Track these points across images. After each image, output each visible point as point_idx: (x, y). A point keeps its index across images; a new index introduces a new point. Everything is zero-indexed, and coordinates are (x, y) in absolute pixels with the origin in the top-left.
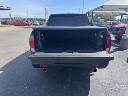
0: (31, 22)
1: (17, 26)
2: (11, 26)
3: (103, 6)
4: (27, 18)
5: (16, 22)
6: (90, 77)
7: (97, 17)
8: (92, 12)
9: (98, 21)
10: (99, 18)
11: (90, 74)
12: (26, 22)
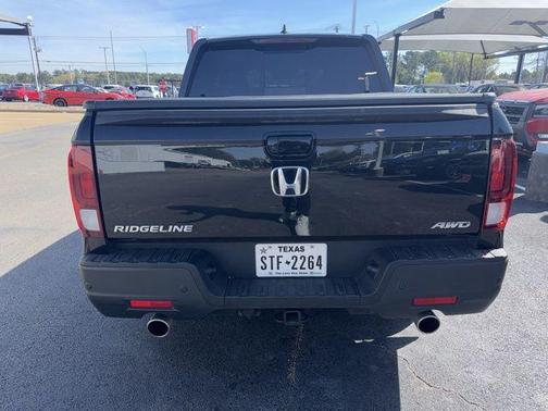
0: (127, 91)
1: (64, 108)
2: (37, 108)
3: (442, 10)
4: (112, 73)
5: (60, 89)
6: (398, 351)
7: (412, 66)
8: (393, 39)
9: (419, 82)
10: (421, 69)
11: (397, 335)
12: (106, 91)
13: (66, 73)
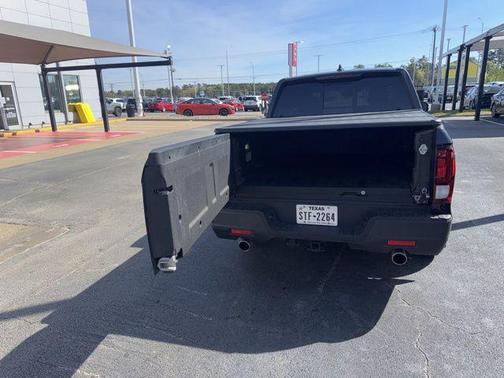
0: (236, 101)
2: (172, 118)
4: (226, 85)
5: (189, 102)
12: (221, 103)
13: (191, 86)
